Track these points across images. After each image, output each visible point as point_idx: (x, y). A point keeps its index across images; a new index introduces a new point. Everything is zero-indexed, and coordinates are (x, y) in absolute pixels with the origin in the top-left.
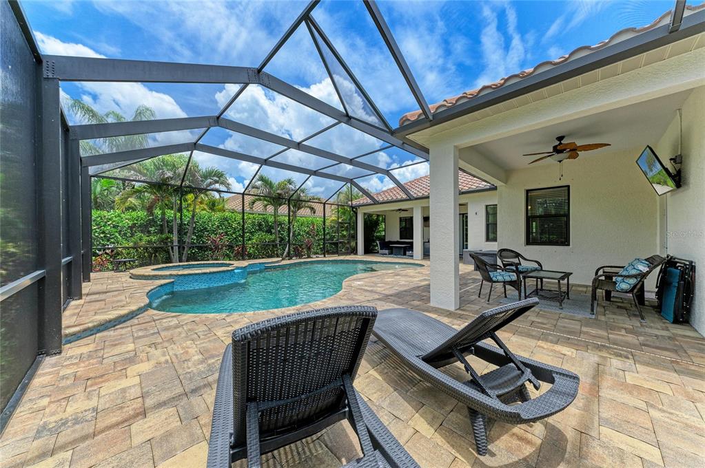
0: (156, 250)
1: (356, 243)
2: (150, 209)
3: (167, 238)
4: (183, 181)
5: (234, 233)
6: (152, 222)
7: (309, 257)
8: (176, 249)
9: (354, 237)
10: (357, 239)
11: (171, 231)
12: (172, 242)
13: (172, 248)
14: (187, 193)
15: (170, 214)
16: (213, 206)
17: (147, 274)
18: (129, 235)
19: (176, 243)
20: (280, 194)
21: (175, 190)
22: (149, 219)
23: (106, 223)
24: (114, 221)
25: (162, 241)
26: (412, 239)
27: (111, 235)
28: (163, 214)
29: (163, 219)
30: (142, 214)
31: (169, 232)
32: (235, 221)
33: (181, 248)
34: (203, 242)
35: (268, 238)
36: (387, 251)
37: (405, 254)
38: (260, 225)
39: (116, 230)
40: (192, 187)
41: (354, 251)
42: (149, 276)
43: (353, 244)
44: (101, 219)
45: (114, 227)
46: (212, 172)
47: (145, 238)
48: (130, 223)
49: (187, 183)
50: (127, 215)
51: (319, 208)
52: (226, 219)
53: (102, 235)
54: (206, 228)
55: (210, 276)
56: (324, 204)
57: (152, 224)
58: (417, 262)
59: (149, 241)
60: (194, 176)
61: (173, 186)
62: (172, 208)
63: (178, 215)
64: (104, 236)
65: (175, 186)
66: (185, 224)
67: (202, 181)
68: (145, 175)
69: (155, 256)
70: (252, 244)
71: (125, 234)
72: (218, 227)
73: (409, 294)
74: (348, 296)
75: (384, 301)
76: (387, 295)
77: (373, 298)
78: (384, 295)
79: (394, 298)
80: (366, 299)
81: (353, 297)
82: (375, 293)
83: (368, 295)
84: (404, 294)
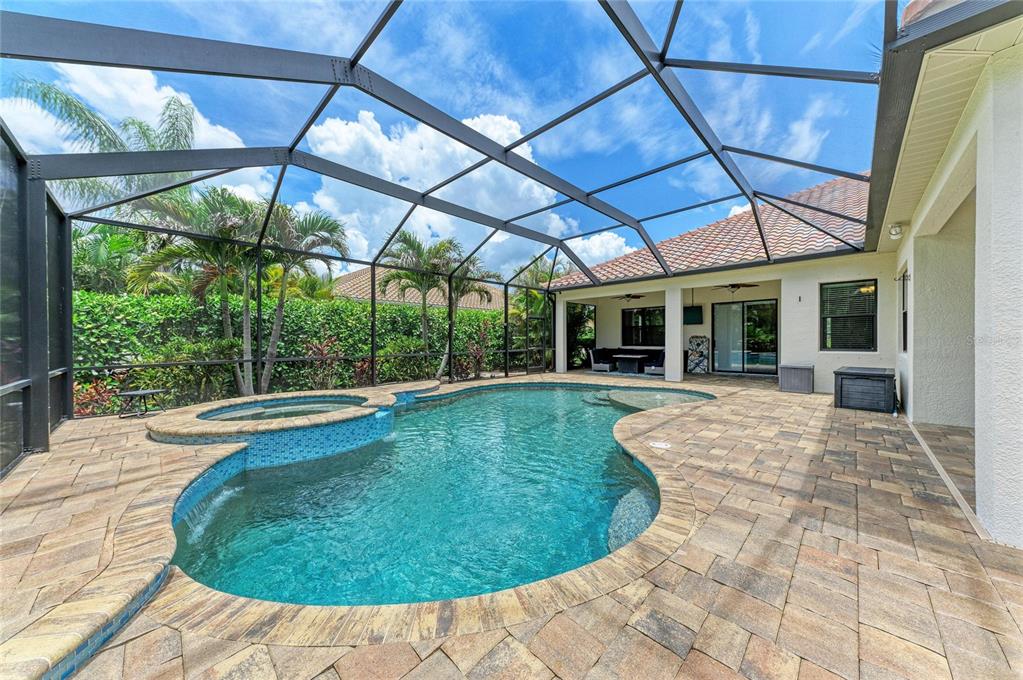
0: (209, 369)
1: (554, 352)
2: (199, 293)
3: (232, 346)
4: (262, 237)
5: (350, 336)
6: (203, 316)
7: (478, 377)
8: (248, 366)
9: (550, 342)
10: (555, 347)
11: (238, 333)
12: (241, 353)
13: (241, 365)
14: (268, 261)
15: (237, 301)
16: (312, 288)
17: (185, 431)
18: (158, 339)
19: (248, 356)
20: (435, 266)
21: (246, 254)
22: (199, 311)
23: (113, 317)
24: (129, 314)
25: (222, 352)
26: (664, 345)
27: (121, 341)
28: (224, 300)
29: (223, 310)
30: (183, 300)
31: (234, 335)
32: (352, 315)
33: (259, 366)
34: (298, 353)
35: (412, 343)
36: (607, 366)
37: (641, 371)
38: (394, 322)
39: (132, 331)
40: (279, 248)
41: (550, 366)
42: (190, 435)
43: (548, 353)
44: (103, 309)
45: (129, 325)
46: (318, 222)
47: (189, 346)
48: (161, 318)
49: (271, 241)
50: (153, 303)
51: (496, 291)
52: (335, 312)
53: (103, 341)
54: (302, 328)
55: (327, 431)
56: (506, 286)
57: (203, 319)
58: (672, 386)
59: (194, 353)
60: (282, 226)
61: (243, 245)
62: (240, 292)
63: (253, 304)
64: (110, 343)
65: (249, 244)
66: (264, 321)
67: (298, 238)
68: (187, 222)
69: (209, 381)
70: (386, 355)
71: (151, 339)
72: (323, 325)
73: (843, 486)
74: (706, 499)
75: (836, 523)
76: (796, 492)
77: (780, 505)
78: (790, 493)
79: (841, 508)
80: (774, 514)
81: (724, 503)
82: (751, 482)
83: (752, 495)
84: (836, 489)
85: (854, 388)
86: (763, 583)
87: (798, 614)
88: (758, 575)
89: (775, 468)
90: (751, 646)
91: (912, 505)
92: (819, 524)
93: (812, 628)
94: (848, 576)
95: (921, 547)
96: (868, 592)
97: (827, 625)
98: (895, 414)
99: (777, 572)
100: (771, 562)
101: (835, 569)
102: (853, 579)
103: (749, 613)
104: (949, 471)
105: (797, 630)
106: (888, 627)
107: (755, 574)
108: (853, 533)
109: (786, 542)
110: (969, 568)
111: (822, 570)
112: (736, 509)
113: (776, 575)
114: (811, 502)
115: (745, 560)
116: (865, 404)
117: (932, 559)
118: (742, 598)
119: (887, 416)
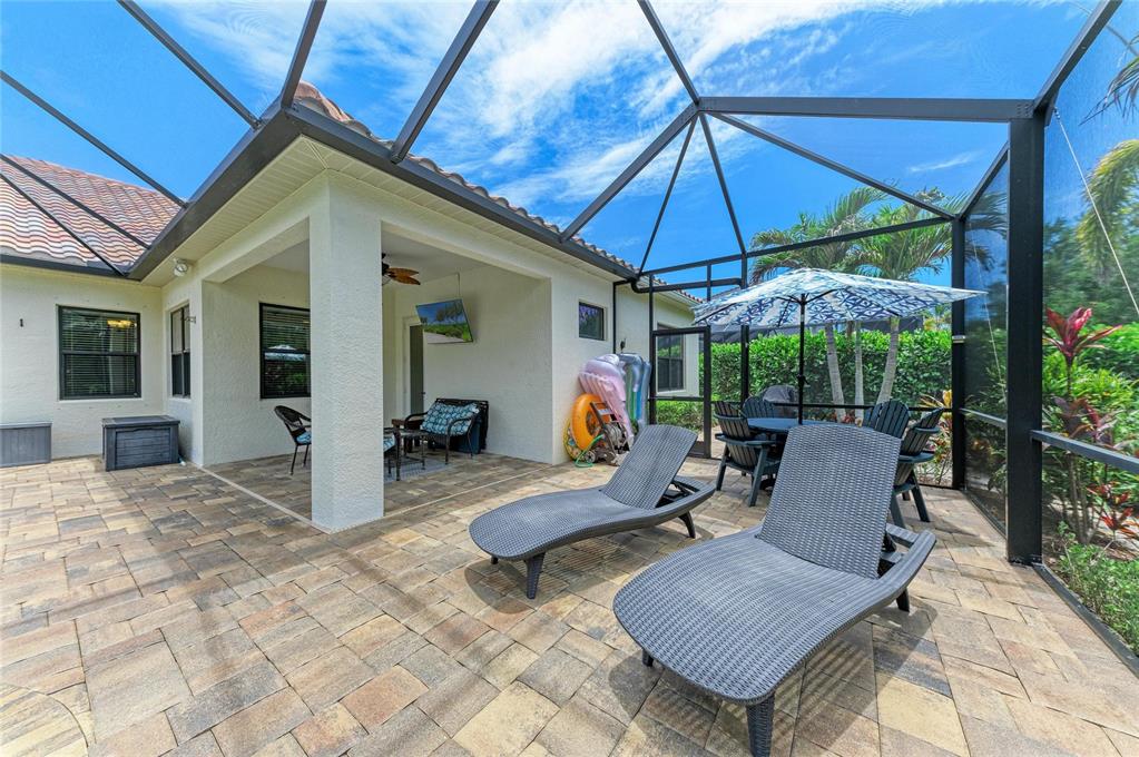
73: (211, 546)
74: (49, 668)
75: (242, 582)
76: (171, 579)
77: (170, 603)
78: (166, 584)
79: (233, 567)
80: (176, 615)
81: (89, 652)
82: (97, 602)
83: (122, 614)
84: (208, 553)
85: (132, 442)
86: (248, 683)
87: (302, 675)
88: (236, 682)
89: (111, 568)
90: (302, 740)
91: (274, 534)
92: (230, 592)
93: (321, 673)
94: (298, 615)
95: (310, 559)
96: (320, 614)
97: (328, 660)
98: (183, 463)
99: (248, 661)
100: (232, 659)
101: (284, 617)
102: (302, 614)
103: (270, 720)
104: (269, 498)
105: (316, 686)
106: (353, 624)
107: (231, 683)
108: (262, 580)
109: (222, 630)
110: (342, 555)
111: (277, 626)
112: (122, 644)
113: (250, 665)
114: (199, 578)
115: (203, 683)
116: (148, 458)
117: (326, 563)
118: (247, 716)
119: (175, 467)
